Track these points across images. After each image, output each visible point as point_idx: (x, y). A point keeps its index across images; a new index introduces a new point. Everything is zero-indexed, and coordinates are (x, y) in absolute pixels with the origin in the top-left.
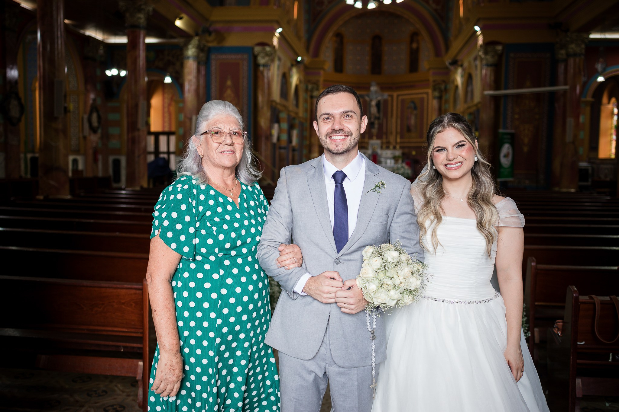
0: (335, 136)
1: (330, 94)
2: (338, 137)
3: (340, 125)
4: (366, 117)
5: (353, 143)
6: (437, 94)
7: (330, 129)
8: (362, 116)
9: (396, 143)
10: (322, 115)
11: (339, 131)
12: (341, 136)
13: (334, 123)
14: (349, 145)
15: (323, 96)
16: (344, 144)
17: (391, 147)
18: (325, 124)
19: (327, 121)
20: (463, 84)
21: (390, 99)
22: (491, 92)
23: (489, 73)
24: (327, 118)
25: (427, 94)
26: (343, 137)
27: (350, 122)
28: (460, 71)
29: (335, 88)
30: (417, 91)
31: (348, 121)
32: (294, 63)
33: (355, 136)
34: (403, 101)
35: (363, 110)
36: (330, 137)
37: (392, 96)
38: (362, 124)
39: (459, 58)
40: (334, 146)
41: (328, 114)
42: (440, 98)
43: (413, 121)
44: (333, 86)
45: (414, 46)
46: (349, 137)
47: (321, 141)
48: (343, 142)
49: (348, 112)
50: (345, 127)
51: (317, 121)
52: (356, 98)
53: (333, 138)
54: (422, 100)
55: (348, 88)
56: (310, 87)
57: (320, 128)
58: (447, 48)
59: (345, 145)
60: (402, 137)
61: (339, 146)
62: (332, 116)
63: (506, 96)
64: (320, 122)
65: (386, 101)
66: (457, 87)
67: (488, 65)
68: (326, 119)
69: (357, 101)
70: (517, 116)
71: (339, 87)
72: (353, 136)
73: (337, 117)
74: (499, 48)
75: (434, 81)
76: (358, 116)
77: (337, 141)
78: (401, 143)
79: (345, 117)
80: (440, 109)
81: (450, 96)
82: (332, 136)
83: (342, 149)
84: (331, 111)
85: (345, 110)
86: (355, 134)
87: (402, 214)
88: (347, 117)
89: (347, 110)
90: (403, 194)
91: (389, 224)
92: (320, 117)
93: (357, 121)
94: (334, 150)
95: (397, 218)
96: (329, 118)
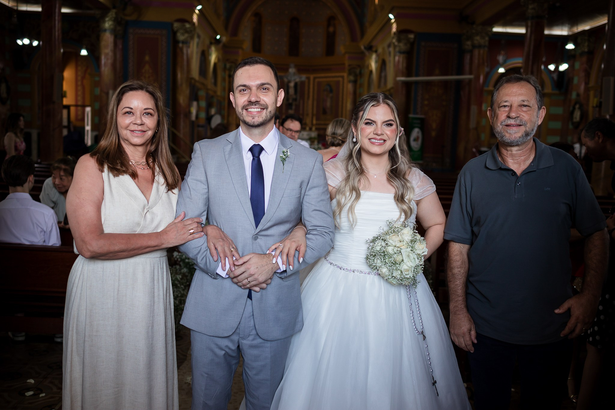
0: (252, 108)
1: (247, 65)
2: (254, 110)
3: (256, 97)
4: (283, 91)
5: (269, 116)
6: (352, 78)
7: (247, 101)
8: (279, 89)
9: (312, 124)
10: (239, 86)
11: (255, 103)
12: (257, 109)
13: (250, 95)
14: (264, 117)
15: (240, 67)
16: (259, 117)
17: (308, 128)
18: (241, 96)
19: (244, 93)
20: (376, 69)
21: (307, 81)
22: (403, 79)
23: (401, 60)
24: (243, 90)
25: (343, 77)
26: (259, 110)
27: (265, 95)
28: (374, 56)
29: (252, 59)
30: (333, 74)
31: (265, 93)
32: (213, 41)
33: (271, 108)
34: (319, 84)
35: (279, 83)
37: (308, 78)
38: (278, 98)
39: (374, 44)
40: (251, 118)
41: (244, 86)
42: (355, 82)
43: (328, 104)
44: (250, 58)
45: (331, 29)
46: (265, 109)
47: (237, 112)
48: (258, 115)
49: (265, 84)
50: (261, 100)
51: (233, 93)
52: (273, 70)
53: (249, 110)
54: (338, 83)
55: (265, 60)
56: (228, 65)
57: (236, 100)
58: (363, 34)
59: (261, 118)
60: (317, 119)
61: (255, 118)
62: (249, 88)
63: (417, 83)
64: (236, 94)
65: (303, 83)
66: (371, 72)
67: (400, 52)
68: (242, 91)
69: (274, 74)
70: (426, 102)
71: (256, 58)
72: (269, 109)
73: (254, 89)
74: (412, 36)
75: (349, 65)
76: (275, 89)
77: (253, 113)
78: (316, 124)
79: (262, 90)
80: (355, 93)
81: (365, 79)
82: (248, 109)
83: (258, 122)
84: (247, 83)
85: (262, 82)
86: (271, 107)
87: (314, 187)
88: (264, 90)
89: (263, 82)
90: (315, 167)
91: (302, 197)
92: (237, 88)
93: (274, 94)
94: (250, 122)
95: (309, 190)
96: (246, 90)
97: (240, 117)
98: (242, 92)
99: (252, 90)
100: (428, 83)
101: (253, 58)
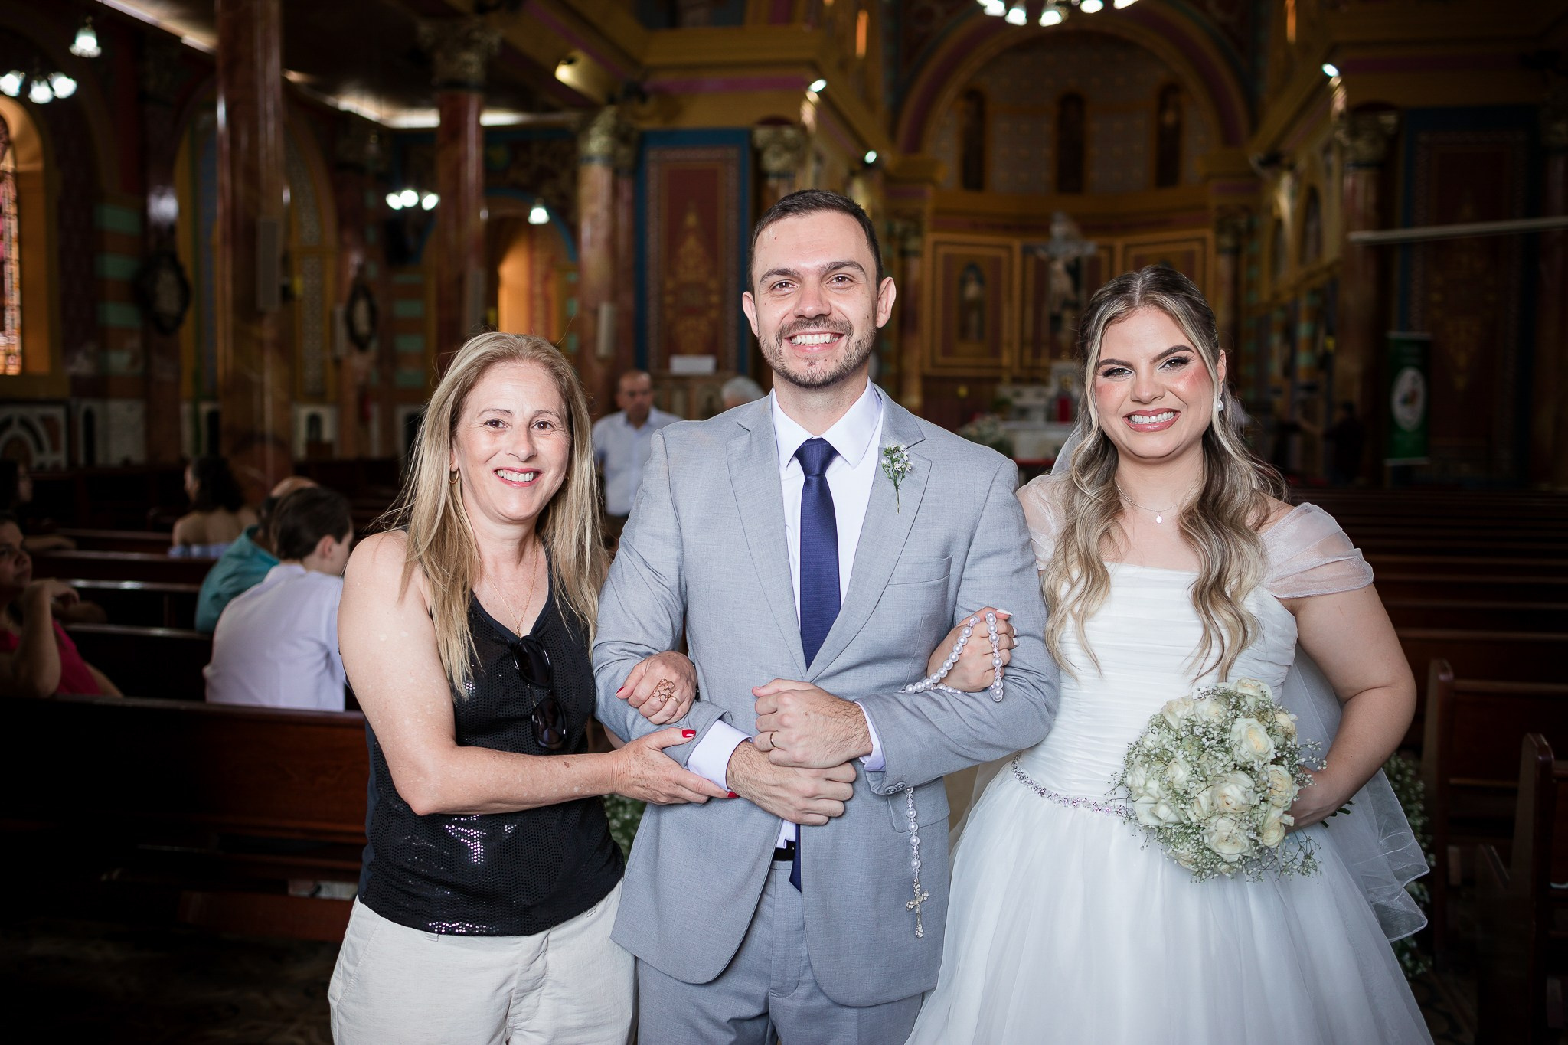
0: (806, 334)
1: (791, 214)
2: (813, 339)
3: (818, 303)
4: (893, 282)
5: (855, 357)
6: (1227, 241)
7: (791, 315)
8: (880, 278)
10: (768, 275)
11: (817, 320)
12: (822, 336)
13: (801, 299)
14: (843, 360)
15: (771, 221)
16: (829, 359)
18: (776, 301)
19: (784, 292)
20: (1294, 214)
21: (1104, 255)
22: (1368, 235)
23: (1361, 185)
24: (781, 284)
25: (1203, 241)
26: (827, 338)
27: (844, 295)
28: (1286, 181)
29: (805, 199)
30: (1176, 235)
31: (842, 292)
32: (858, 167)
33: (861, 334)
34: (1138, 260)
36: (790, 338)
37: (1110, 250)
38: (880, 303)
39: (1284, 147)
40: (804, 365)
41: (784, 272)
42: (1236, 252)
44: (801, 195)
45: (1169, 118)
46: (845, 337)
47: (764, 348)
48: (826, 353)
49: (843, 265)
50: (833, 310)
51: (753, 293)
52: (863, 226)
53: (799, 339)
54: (1189, 257)
55: (841, 199)
56: (899, 227)
57: (761, 313)
58: (1255, 121)
59: (834, 362)
61: (817, 363)
62: (796, 278)
63: (1407, 245)
64: (762, 296)
65: (1094, 262)
66: (1279, 223)
67: (1358, 165)
68: (778, 287)
69: (867, 237)
70: (1436, 297)
71: (817, 195)
72: (856, 335)
73: (811, 280)
74: (1389, 120)
75: (1220, 209)
76: (870, 277)
77: (809, 348)
79: (835, 281)
80: (1236, 280)
81: (1262, 246)
82: (794, 337)
83: (825, 373)
84: (790, 265)
85: (834, 261)
86: (862, 330)
87: (989, 555)
88: (840, 281)
89: (838, 260)
90: (991, 498)
91: (953, 584)
92: (762, 279)
93: (867, 292)
94: (802, 374)
95: (972, 565)
96: (785, 283)
97: (771, 359)
98: (778, 290)
99: (808, 284)
100: (1441, 245)
101: (806, 195)
